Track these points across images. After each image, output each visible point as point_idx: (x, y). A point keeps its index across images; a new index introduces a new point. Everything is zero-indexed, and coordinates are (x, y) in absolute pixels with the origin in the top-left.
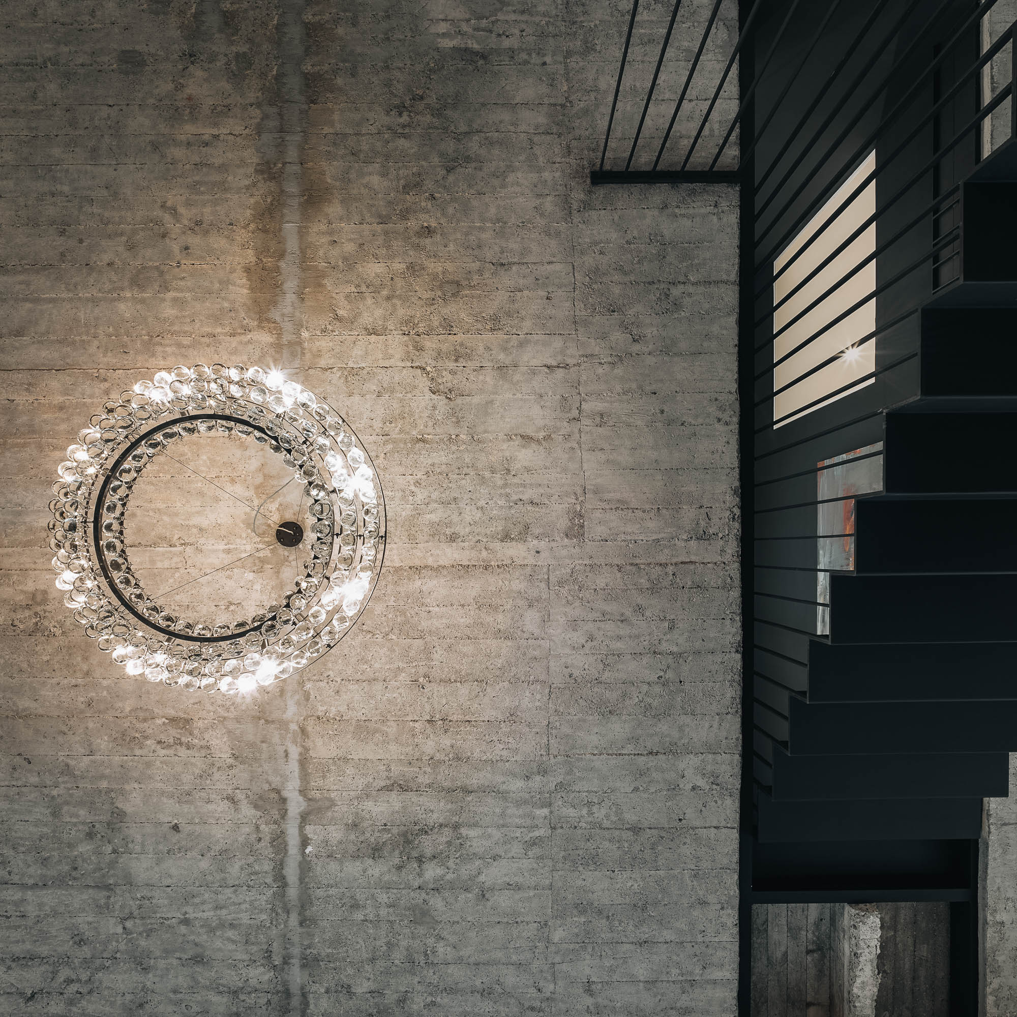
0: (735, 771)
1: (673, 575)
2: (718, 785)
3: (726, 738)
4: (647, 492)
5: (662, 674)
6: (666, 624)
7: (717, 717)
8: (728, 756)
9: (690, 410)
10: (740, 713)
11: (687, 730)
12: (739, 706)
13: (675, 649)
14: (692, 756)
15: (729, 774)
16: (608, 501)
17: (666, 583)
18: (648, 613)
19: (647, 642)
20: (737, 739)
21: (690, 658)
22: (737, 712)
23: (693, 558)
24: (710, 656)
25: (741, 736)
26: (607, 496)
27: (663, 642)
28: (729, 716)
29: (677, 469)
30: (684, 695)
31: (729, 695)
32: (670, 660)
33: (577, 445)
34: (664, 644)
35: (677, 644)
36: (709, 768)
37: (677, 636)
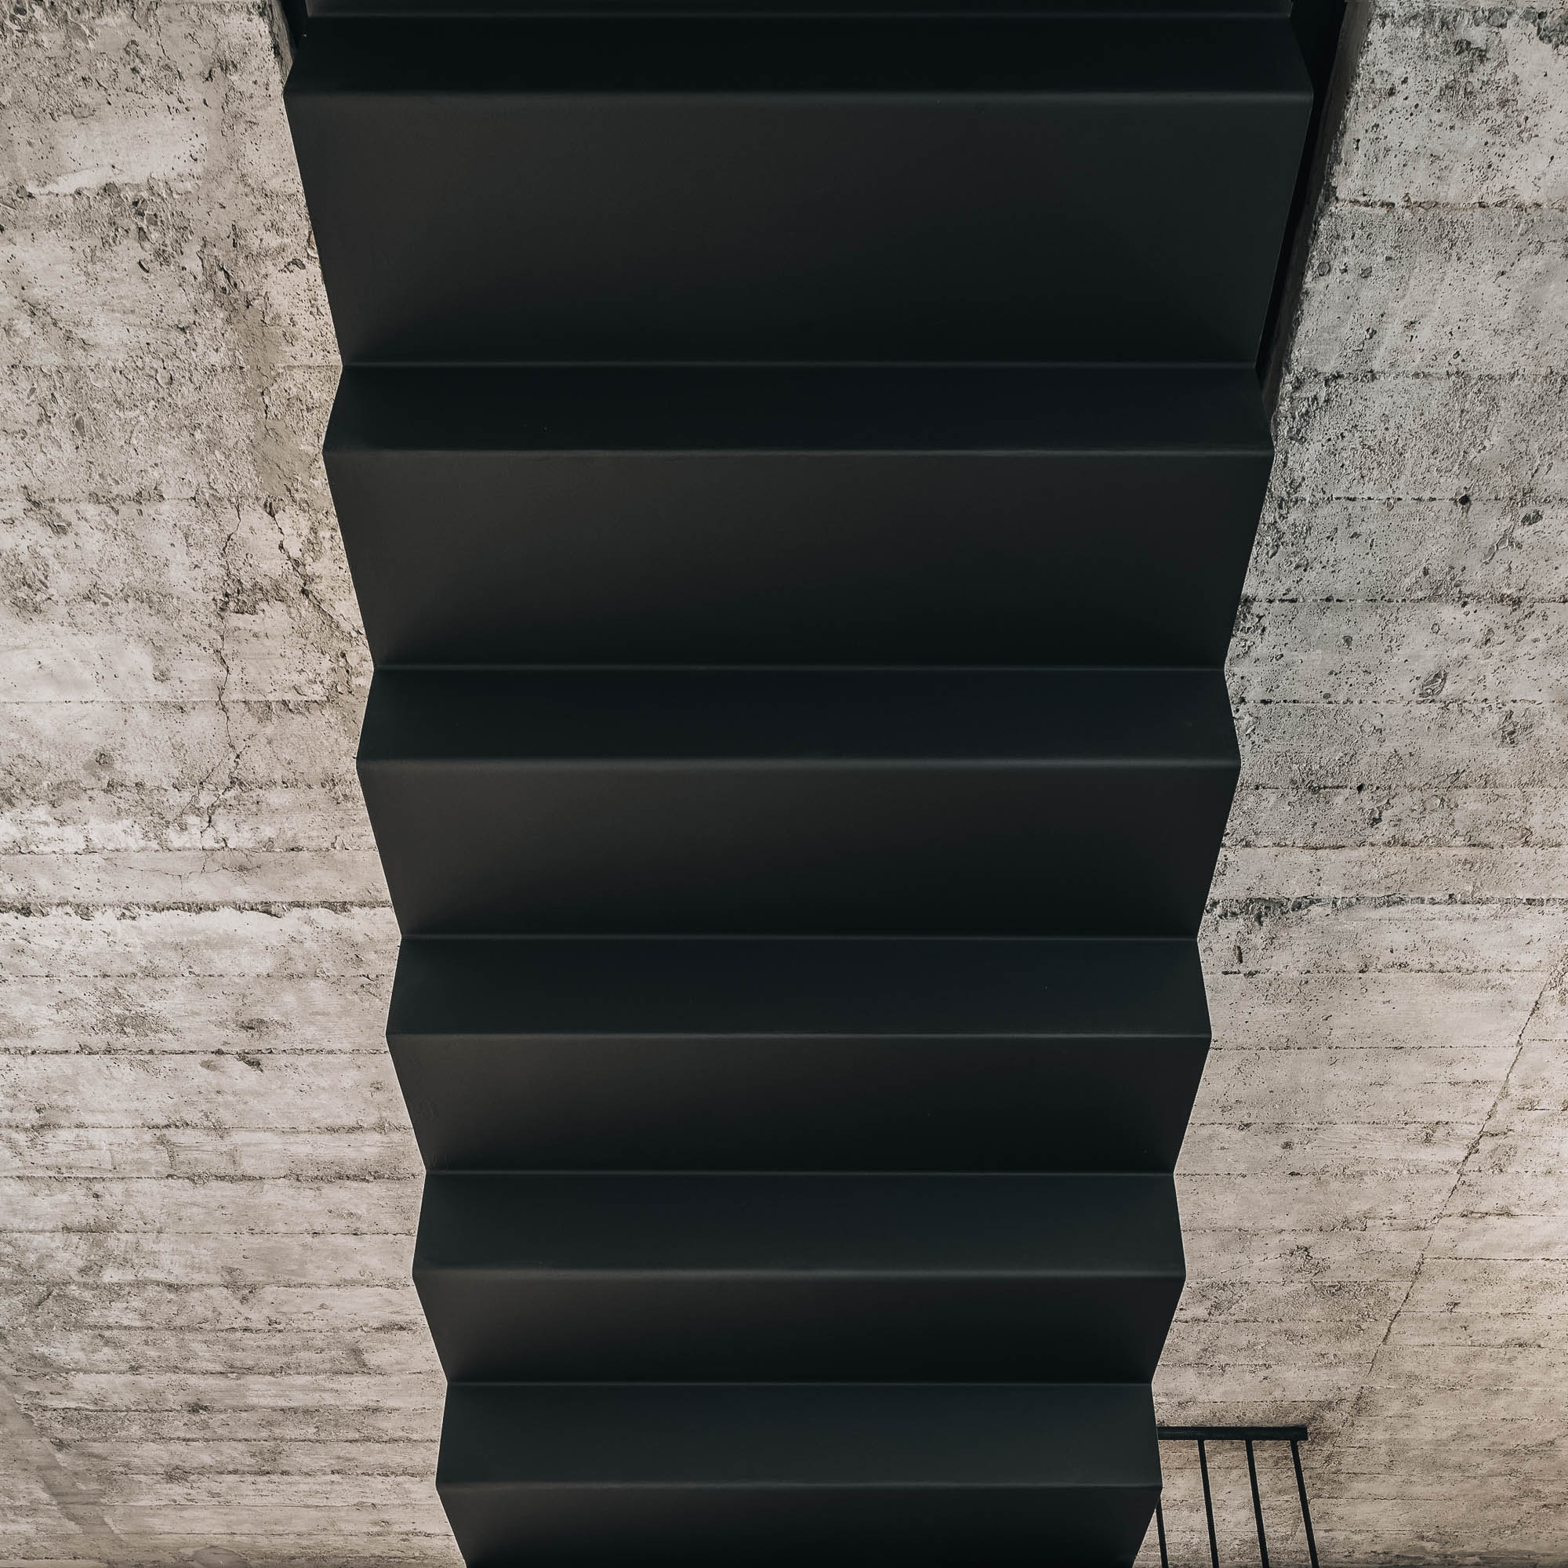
0: (1371, 118)
1: (1377, 821)
2: (1463, 46)
3: (1366, 273)
4: (1379, 1005)
5: (1521, 533)
6: (1449, 689)
7: (1376, 366)
8: (1380, 193)
9: (1223, 1148)
10: (1288, 378)
11: (1505, 316)
12: (1284, 406)
13: (1449, 613)
14: (1527, 196)
15: (1397, 101)
16: (1488, 986)
17: (1406, 801)
18: (1493, 720)
19: (1530, 636)
20: (1325, 269)
21: (1407, 582)
22: (1299, 385)
23: (1306, 857)
24: (1340, 588)
25: (1309, 282)
26: (1485, 997)
27: (1479, 637)
28: (1328, 369)
29: (1287, 1048)
30: (1473, 453)
31: (1314, 449)
32: (1476, 577)
33: (1512, 1091)
34: (1476, 630)
35: (1435, 628)
36: (1473, 134)
37: (1431, 652)
